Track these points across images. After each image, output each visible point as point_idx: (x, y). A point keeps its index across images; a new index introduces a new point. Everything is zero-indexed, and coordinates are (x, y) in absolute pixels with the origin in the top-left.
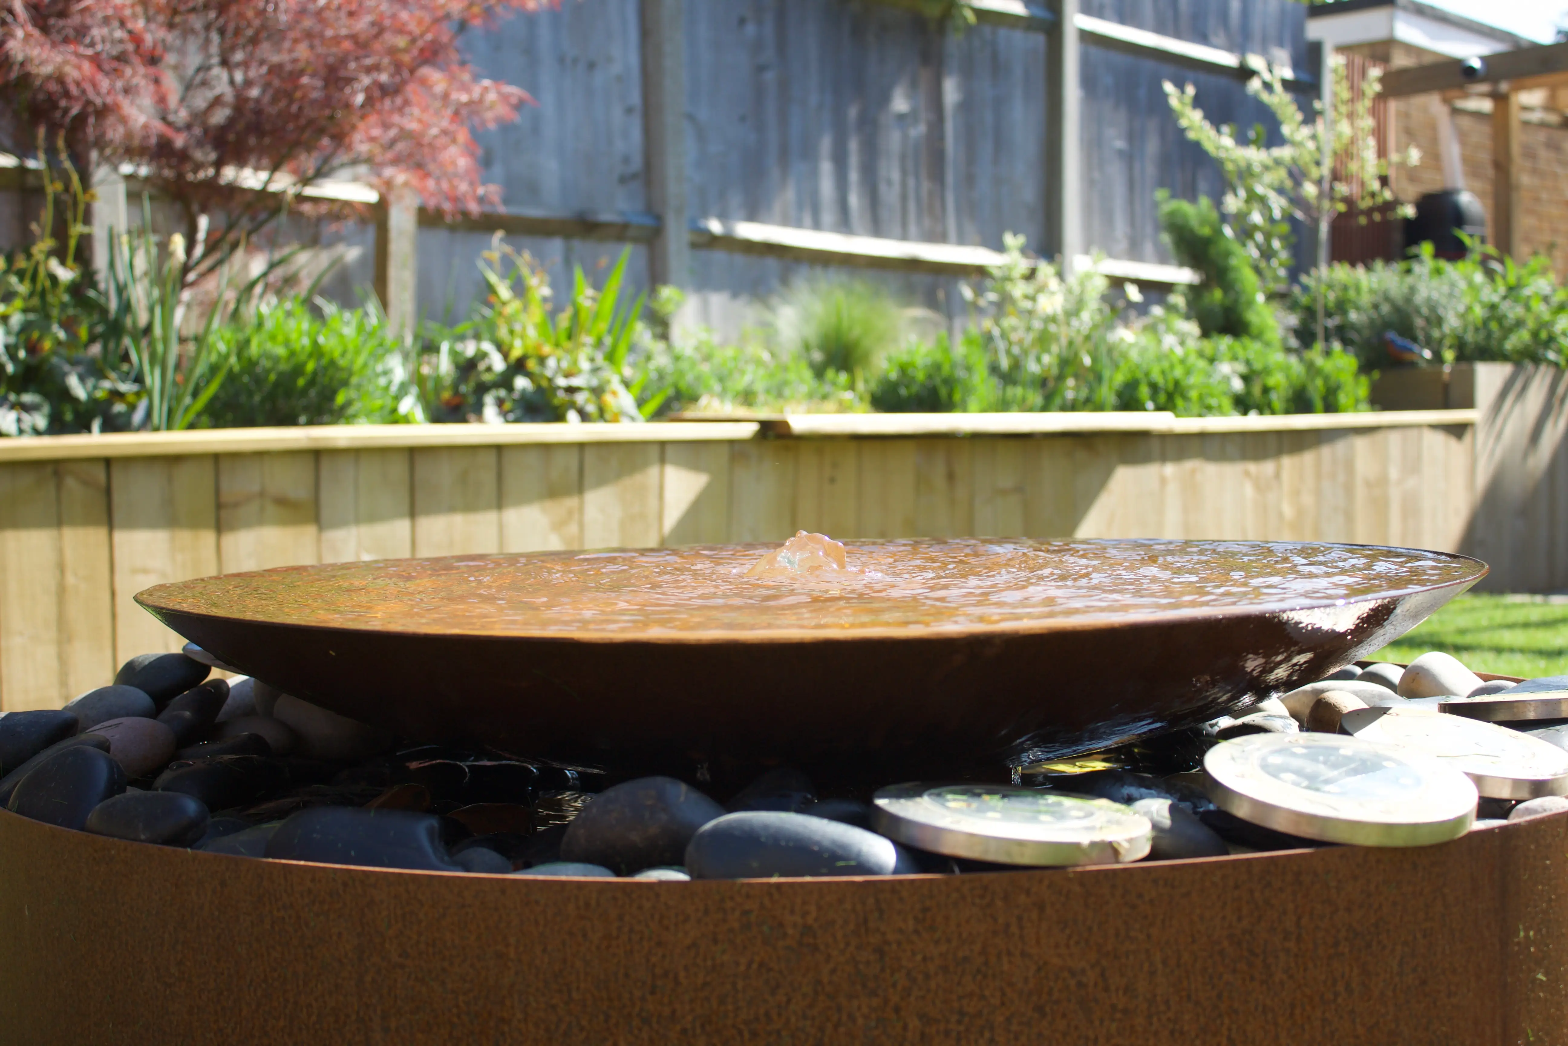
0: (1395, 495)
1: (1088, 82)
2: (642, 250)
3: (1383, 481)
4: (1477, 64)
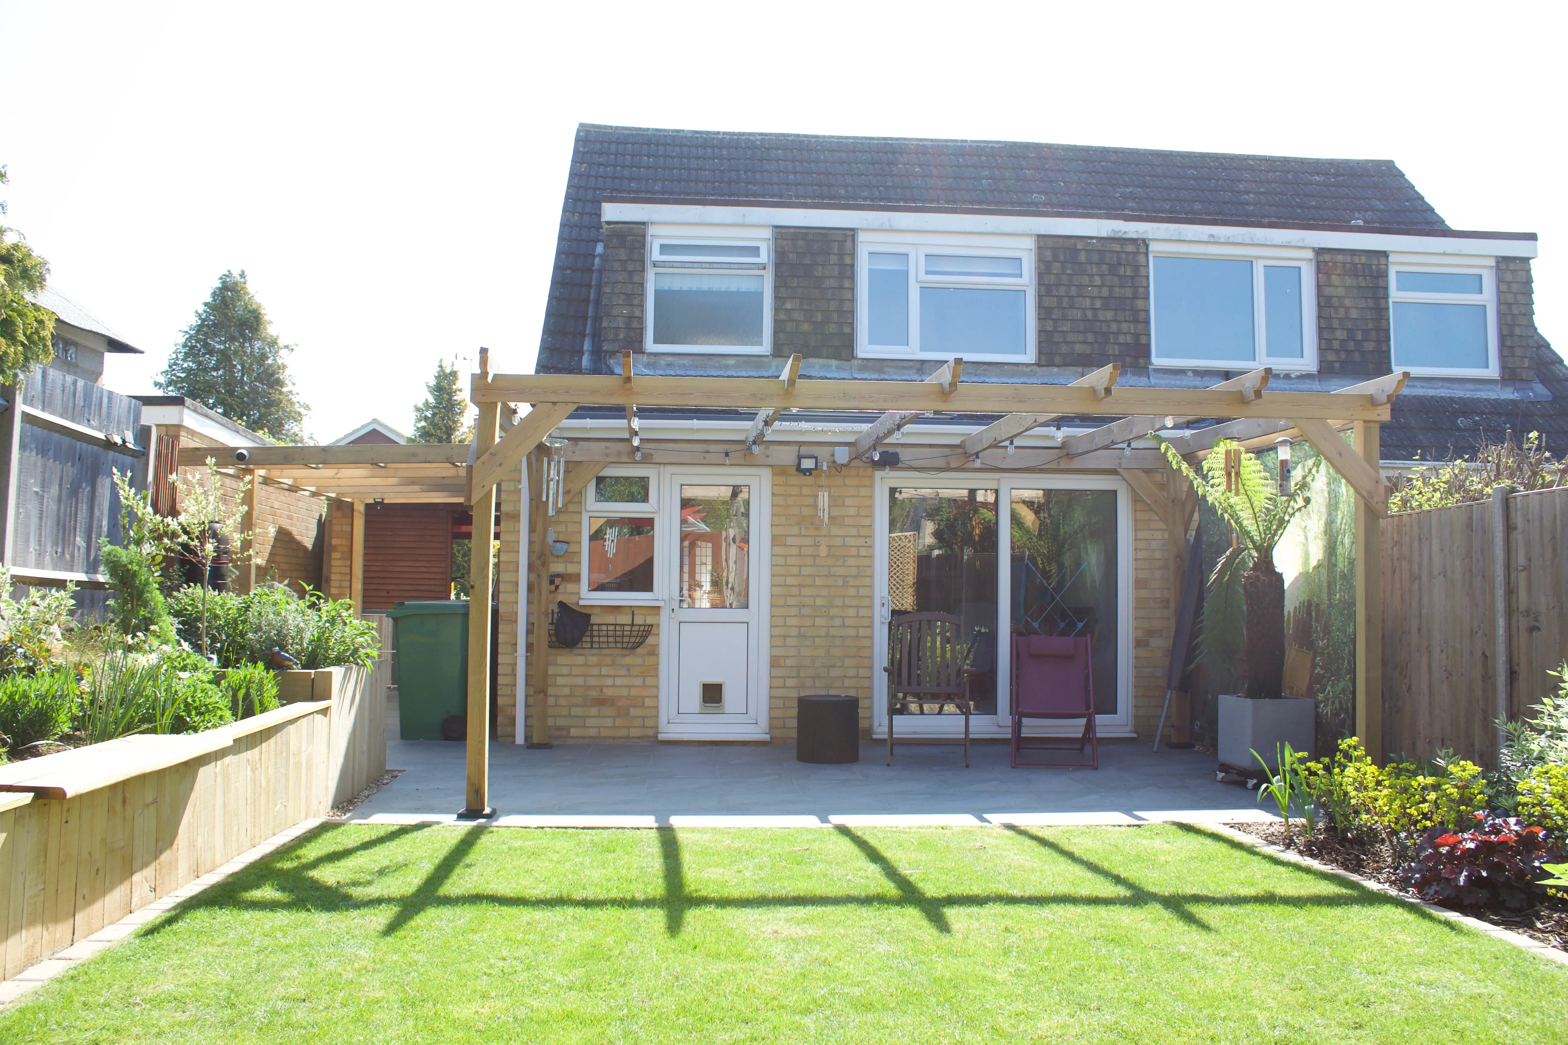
0: (304, 759)
3: (300, 752)
4: (245, 452)
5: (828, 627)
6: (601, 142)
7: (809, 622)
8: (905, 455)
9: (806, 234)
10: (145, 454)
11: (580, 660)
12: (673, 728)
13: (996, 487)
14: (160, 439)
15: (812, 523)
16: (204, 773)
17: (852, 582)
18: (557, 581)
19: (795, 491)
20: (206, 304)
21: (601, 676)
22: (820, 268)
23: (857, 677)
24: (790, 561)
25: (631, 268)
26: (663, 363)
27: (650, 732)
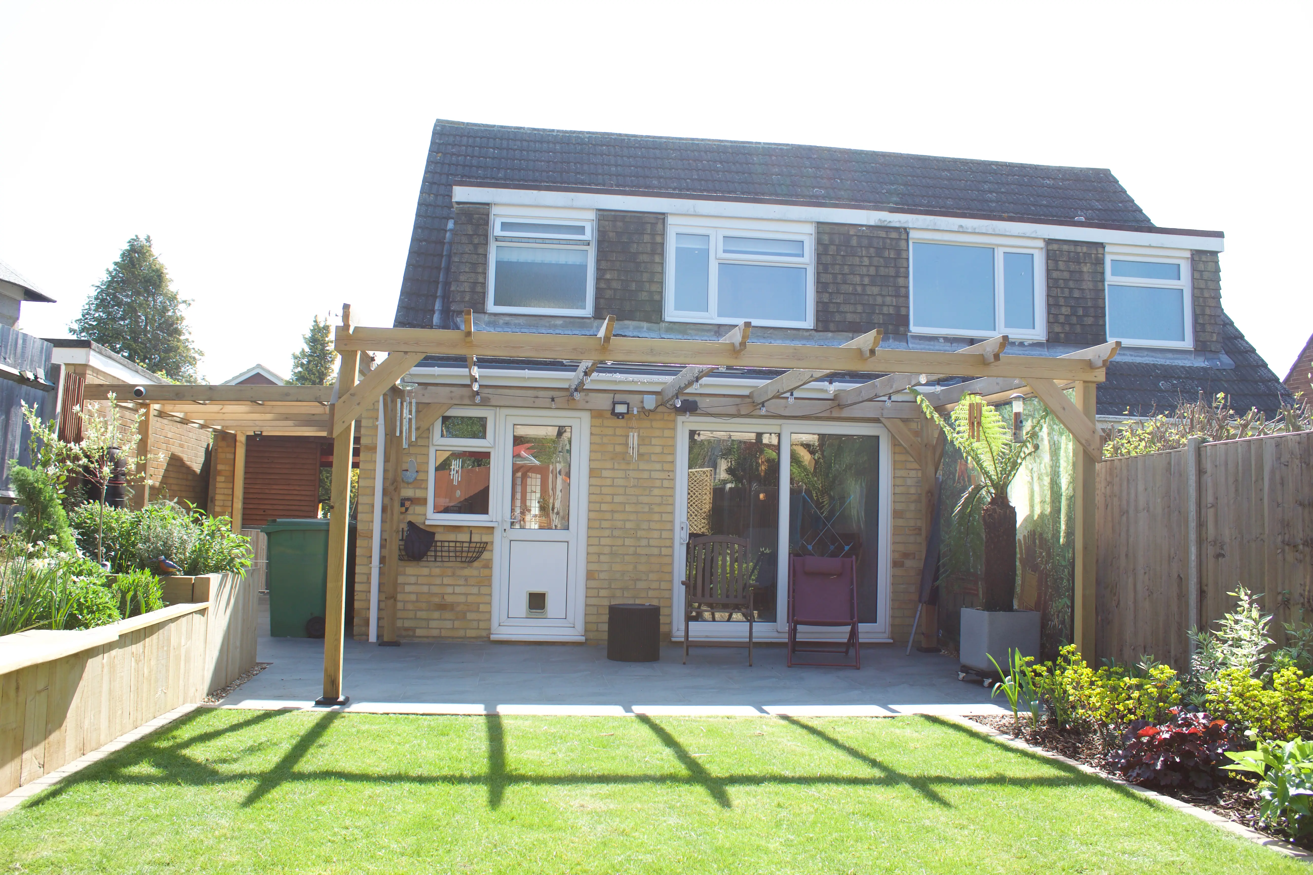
0: (183, 653)
3: (179, 646)
4: (142, 389)
5: (636, 547)
6: (455, 136)
7: (620, 542)
8: (703, 403)
9: (624, 217)
10: (55, 389)
11: (425, 571)
12: (503, 630)
13: (778, 431)
14: (68, 376)
15: (624, 459)
16: (92, 664)
17: (656, 509)
18: (407, 504)
19: (610, 431)
20: (116, 264)
21: (443, 585)
22: (635, 246)
23: (659, 589)
24: (605, 490)
25: (476, 241)
26: (501, 322)
27: (484, 634)
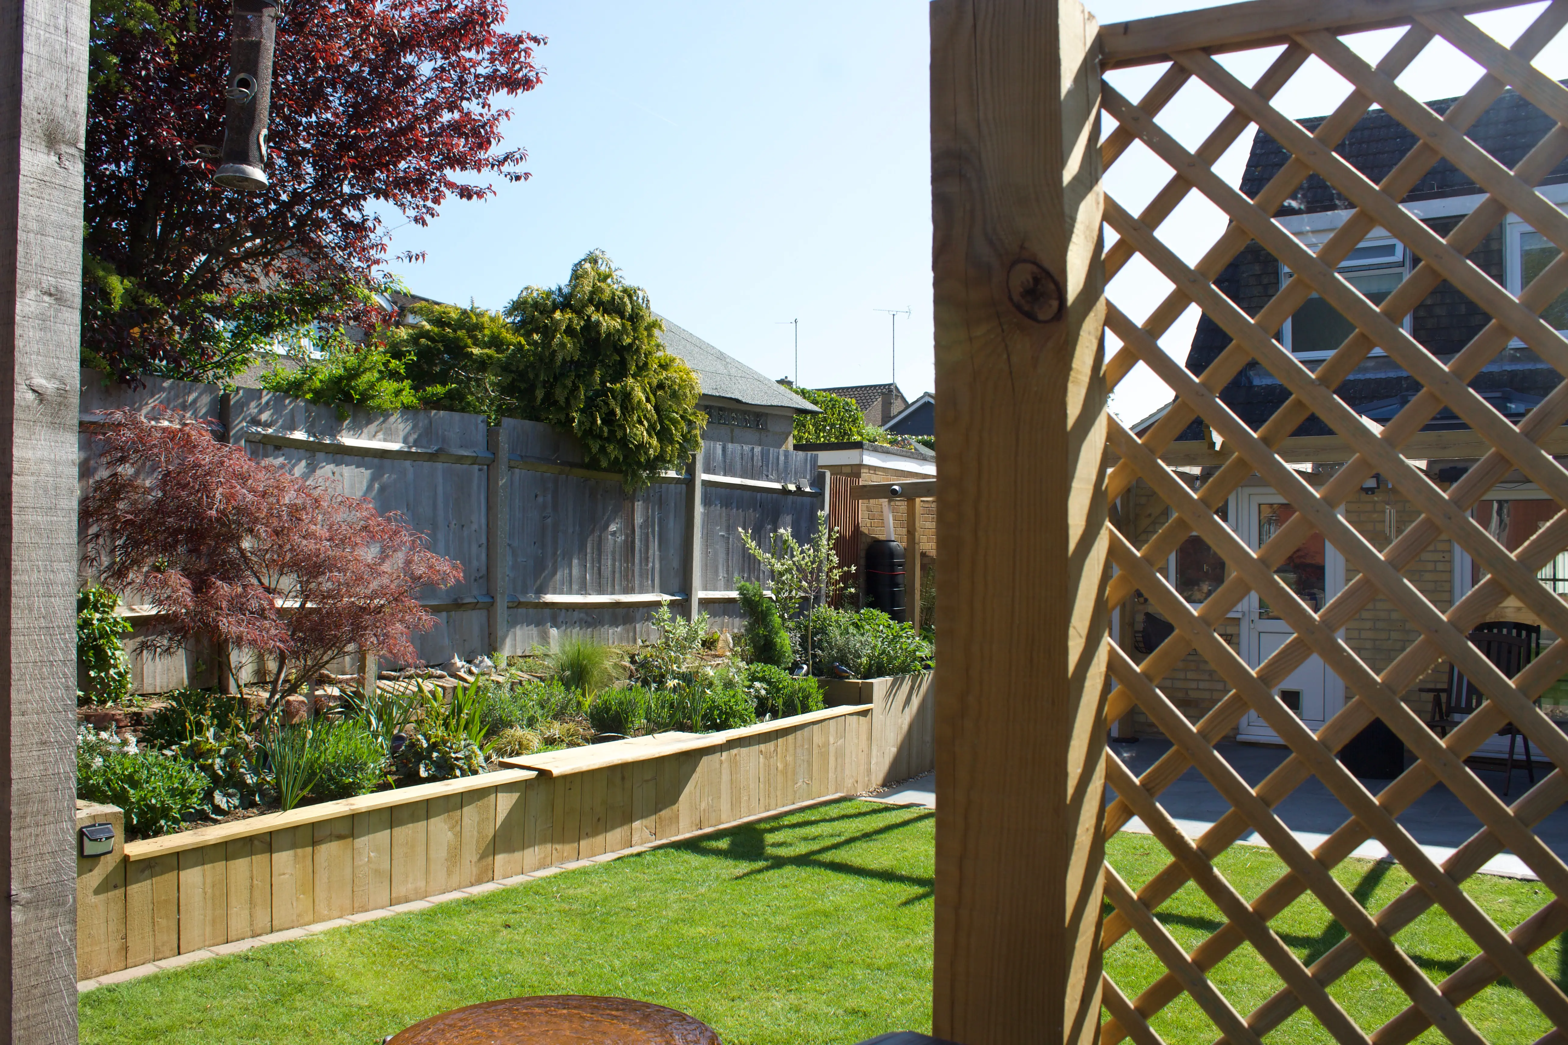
0: (832, 749)
1: (706, 502)
2: (484, 613)
3: (827, 744)
4: (897, 488)
7: (1384, 636)
9: (1446, 224)
10: (822, 494)
12: (1252, 730)
14: (835, 477)
19: (1368, 507)
21: (1186, 679)
25: (1265, 281)
27: (1231, 733)
